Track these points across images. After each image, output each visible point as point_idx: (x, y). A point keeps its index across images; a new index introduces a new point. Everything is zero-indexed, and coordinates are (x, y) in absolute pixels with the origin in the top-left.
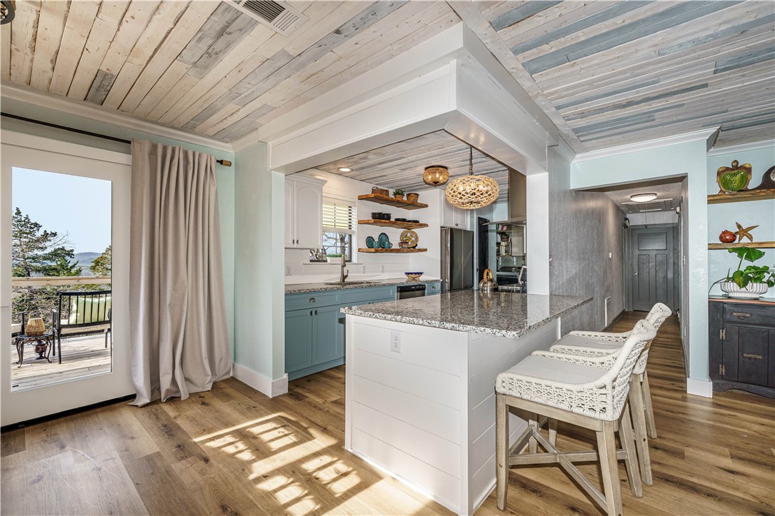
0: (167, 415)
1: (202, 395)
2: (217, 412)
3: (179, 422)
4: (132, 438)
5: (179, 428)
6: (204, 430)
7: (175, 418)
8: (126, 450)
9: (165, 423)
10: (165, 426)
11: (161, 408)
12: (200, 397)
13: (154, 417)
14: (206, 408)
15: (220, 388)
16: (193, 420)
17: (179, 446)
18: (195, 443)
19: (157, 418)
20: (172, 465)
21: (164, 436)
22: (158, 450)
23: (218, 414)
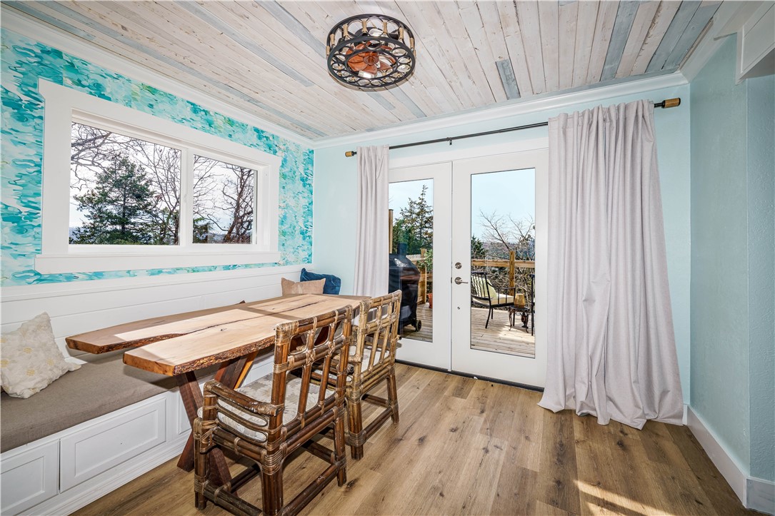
0: (572, 432)
1: (626, 430)
2: (632, 468)
3: (579, 450)
4: (527, 438)
5: (574, 458)
6: (599, 483)
7: (578, 442)
8: (514, 448)
9: (564, 442)
10: (562, 445)
11: (571, 421)
12: (622, 432)
13: (559, 426)
14: (621, 452)
15: (657, 434)
16: (594, 457)
17: (558, 482)
18: (578, 491)
19: (561, 430)
20: (538, 502)
21: (553, 456)
22: (538, 471)
23: (631, 472)
